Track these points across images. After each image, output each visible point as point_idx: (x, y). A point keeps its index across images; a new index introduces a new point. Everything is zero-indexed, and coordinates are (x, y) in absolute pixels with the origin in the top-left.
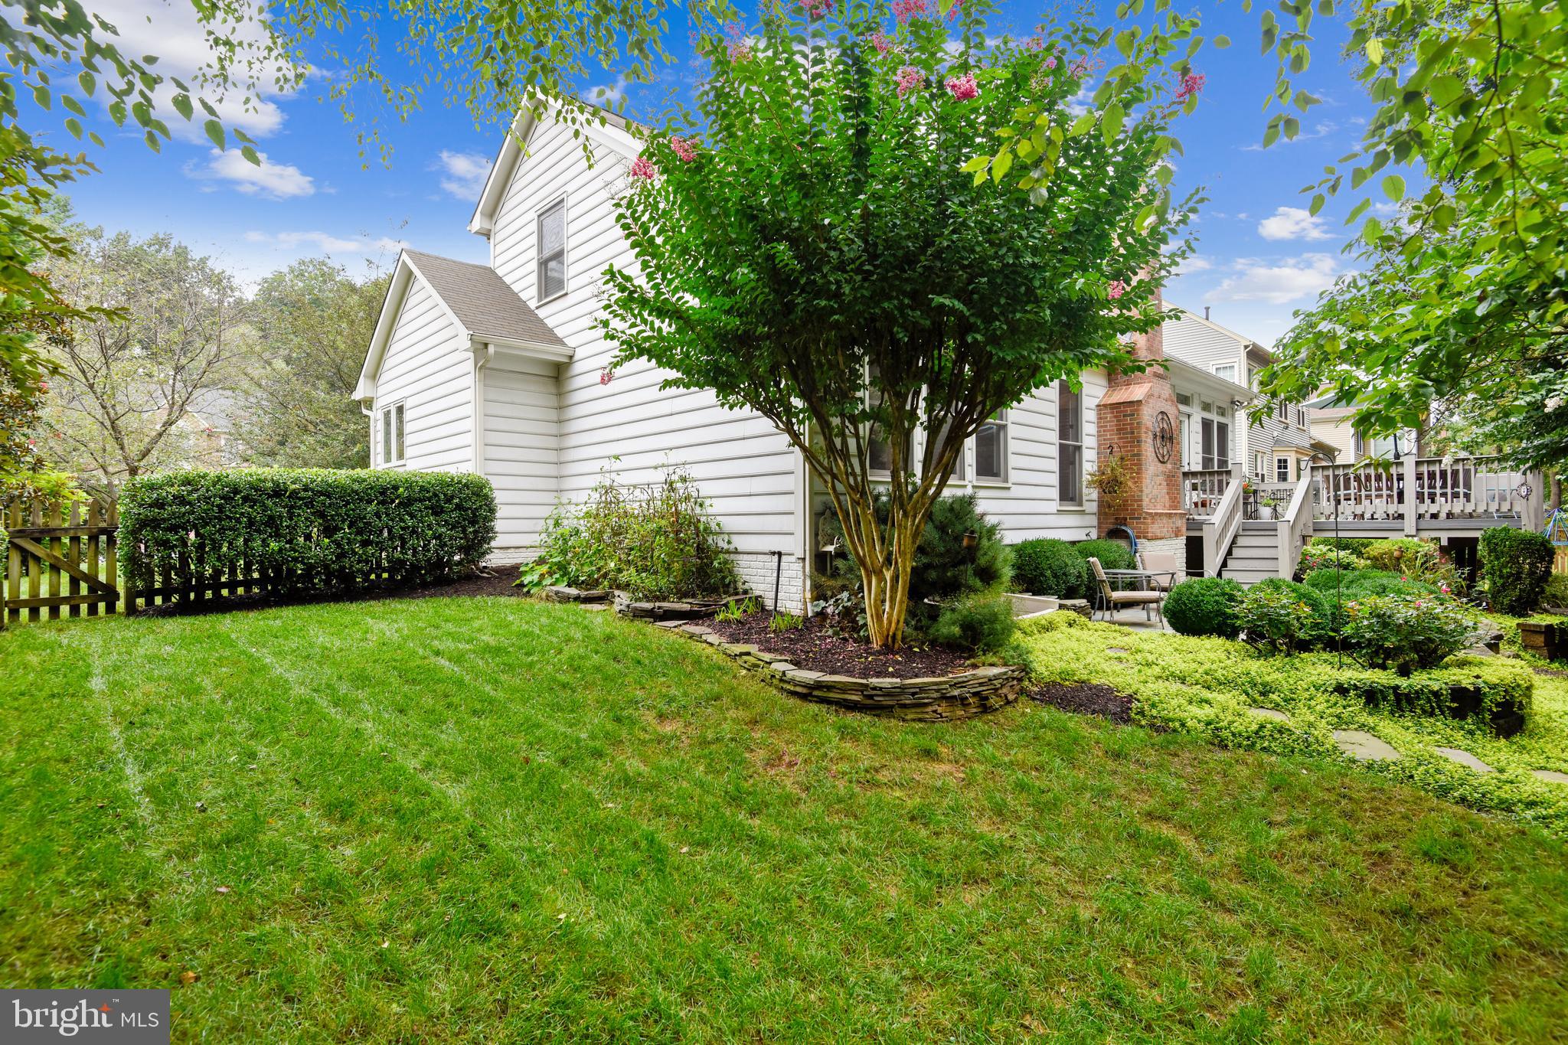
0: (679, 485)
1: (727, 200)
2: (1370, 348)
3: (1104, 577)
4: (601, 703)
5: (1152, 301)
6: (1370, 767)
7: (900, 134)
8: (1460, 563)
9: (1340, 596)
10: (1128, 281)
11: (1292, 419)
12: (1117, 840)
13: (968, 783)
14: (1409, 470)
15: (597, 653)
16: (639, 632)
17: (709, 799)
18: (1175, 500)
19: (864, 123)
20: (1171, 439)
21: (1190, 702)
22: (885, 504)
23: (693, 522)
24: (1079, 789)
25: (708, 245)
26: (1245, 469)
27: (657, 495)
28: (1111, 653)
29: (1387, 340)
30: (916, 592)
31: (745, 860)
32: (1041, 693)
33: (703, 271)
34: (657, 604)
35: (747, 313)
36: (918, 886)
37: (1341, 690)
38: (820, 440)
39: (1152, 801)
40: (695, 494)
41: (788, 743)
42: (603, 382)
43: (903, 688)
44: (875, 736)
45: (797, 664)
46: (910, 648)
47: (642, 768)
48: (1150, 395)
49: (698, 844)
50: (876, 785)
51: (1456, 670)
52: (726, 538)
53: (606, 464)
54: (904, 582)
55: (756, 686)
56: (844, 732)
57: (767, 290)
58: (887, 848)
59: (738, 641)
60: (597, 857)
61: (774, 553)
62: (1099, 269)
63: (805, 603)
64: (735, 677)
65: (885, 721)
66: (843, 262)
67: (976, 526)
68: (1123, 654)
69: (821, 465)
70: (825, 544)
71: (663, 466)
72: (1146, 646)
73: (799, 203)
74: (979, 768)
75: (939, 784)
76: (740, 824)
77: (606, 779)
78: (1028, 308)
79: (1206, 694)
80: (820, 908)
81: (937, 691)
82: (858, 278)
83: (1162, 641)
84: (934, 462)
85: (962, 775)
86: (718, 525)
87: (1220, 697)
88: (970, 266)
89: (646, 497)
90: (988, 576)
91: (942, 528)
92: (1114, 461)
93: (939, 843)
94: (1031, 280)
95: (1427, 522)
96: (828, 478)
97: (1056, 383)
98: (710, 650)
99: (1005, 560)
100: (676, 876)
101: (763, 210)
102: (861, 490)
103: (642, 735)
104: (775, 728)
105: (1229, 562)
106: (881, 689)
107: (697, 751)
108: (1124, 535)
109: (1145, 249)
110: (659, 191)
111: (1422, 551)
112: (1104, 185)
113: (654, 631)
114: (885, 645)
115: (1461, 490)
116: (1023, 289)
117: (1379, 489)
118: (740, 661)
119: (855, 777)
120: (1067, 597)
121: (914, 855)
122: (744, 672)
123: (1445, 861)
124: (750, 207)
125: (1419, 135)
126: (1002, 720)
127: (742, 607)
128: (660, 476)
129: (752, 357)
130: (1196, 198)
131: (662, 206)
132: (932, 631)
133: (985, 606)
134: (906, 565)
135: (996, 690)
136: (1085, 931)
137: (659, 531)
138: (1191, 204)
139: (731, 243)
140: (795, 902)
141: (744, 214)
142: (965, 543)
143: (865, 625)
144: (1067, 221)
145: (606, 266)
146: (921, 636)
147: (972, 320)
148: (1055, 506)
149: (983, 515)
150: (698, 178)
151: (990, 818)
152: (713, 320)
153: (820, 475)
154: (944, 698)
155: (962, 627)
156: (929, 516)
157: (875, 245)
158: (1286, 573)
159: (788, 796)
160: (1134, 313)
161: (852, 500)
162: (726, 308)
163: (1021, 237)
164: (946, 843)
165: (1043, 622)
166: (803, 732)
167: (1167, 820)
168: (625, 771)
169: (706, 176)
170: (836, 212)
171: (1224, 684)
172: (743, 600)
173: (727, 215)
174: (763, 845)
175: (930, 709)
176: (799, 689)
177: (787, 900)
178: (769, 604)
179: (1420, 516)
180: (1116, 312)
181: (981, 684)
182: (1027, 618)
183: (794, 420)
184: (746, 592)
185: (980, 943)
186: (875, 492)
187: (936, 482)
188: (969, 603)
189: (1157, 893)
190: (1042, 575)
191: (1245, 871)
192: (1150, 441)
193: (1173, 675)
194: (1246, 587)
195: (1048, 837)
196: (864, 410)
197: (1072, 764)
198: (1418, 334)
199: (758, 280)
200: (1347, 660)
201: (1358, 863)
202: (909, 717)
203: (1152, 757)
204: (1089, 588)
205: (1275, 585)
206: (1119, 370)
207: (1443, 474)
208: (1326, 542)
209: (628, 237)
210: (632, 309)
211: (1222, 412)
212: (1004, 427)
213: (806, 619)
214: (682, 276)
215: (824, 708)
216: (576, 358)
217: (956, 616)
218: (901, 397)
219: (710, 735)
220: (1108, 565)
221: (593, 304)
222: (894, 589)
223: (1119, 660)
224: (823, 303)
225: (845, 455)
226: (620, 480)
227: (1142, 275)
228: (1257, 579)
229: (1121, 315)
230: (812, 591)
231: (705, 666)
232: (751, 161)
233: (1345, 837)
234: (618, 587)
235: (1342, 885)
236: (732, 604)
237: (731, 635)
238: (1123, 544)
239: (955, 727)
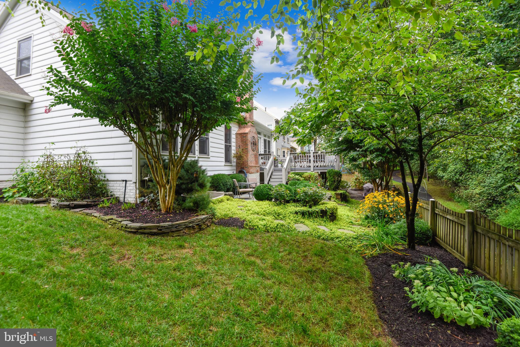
0: (83, 155)
1: (105, 49)
2: (300, 122)
3: (238, 185)
4: (42, 245)
5: (250, 104)
6: (303, 233)
7: (172, 38)
8: (323, 178)
9: (296, 188)
10: (243, 97)
11: (286, 140)
12: (239, 264)
13: (194, 255)
14: (312, 155)
15: (41, 224)
16: (63, 214)
17: (93, 277)
18: (257, 162)
19: (159, 32)
20: (256, 144)
21: (260, 220)
22: (167, 163)
23: (88, 169)
24: (228, 251)
25: (96, 64)
26: (275, 154)
27: (72, 158)
28: (239, 208)
29: (304, 120)
30: (178, 192)
31: (108, 297)
32: (218, 222)
33: (94, 73)
34: (71, 202)
35: (113, 91)
36: (175, 292)
37: (296, 213)
38: (143, 140)
39: (249, 251)
40: (89, 159)
41: (127, 250)
42: (46, 112)
43: (172, 225)
44: (162, 243)
45: (132, 221)
46: (176, 211)
47: (62, 269)
48: (250, 131)
49: (88, 295)
50: (162, 260)
51: (321, 206)
52: (103, 175)
53: (48, 146)
54: (174, 189)
55: (115, 231)
56: (150, 244)
57: (120, 84)
58: (165, 282)
59: (108, 215)
60: (39, 309)
61: (123, 181)
62: (234, 92)
63: (136, 199)
64: (106, 228)
65: (166, 238)
66: (151, 78)
67: (199, 170)
68: (242, 208)
69: (142, 148)
70: (145, 177)
71: (75, 147)
72: (248, 205)
73: (134, 55)
74: (198, 249)
75: (184, 256)
76: (106, 284)
77: (44, 276)
78: (213, 102)
79: (264, 217)
80: (139, 308)
81: (184, 225)
82: (156, 84)
83: (253, 203)
84: (184, 149)
85: (192, 252)
86: (100, 170)
87: (267, 218)
88: (195, 86)
89: (67, 159)
90: (202, 186)
91: (187, 171)
92: (240, 150)
93: (184, 276)
94: (214, 93)
95: (316, 168)
96: (145, 153)
97: (223, 126)
98: (95, 219)
99: (208, 181)
100: (77, 309)
101: (120, 55)
102: (158, 158)
103: (62, 256)
104: (122, 246)
105: (271, 180)
106: (164, 227)
107: (88, 259)
108: (243, 172)
109: (248, 88)
110: (75, 41)
111: (315, 175)
112: (236, 68)
113: (69, 213)
114: (167, 211)
115: (323, 160)
116: (212, 96)
117: (305, 159)
118: (108, 222)
119: (154, 259)
120: (227, 191)
121: (175, 282)
122: (110, 226)
123: (319, 255)
124: (115, 53)
125: (307, 67)
126: (206, 232)
127: (110, 202)
128: (74, 151)
129: (114, 108)
130: (261, 76)
131: (77, 46)
132: (183, 205)
133: (201, 196)
134: (174, 183)
135: (204, 222)
136: (229, 294)
137: (72, 173)
138: (259, 77)
139: (106, 65)
140: (129, 308)
141: (112, 55)
142: (195, 175)
143: (159, 205)
144: (225, 77)
145: (49, 66)
146: (180, 207)
147: (196, 103)
148: (223, 164)
149: (201, 166)
150: (93, 38)
151: (201, 264)
152: (98, 92)
153: (142, 152)
154: (187, 227)
155: (193, 203)
156: (183, 167)
157: (163, 74)
158: (284, 183)
159: (127, 270)
160: (245, 107)
161: (154, 161)
162: (103, 88)
163: (211, 79)
164: (186, 276)
165: (220, 200)
166: (134, 246)
167: (253, 255)
168: (54, 272)
169: (96, 38)
170: (148, 61)
171: (268, 214)
172: (110, 199)
173: (105, 54)
174: (116, 290)
175: (182, 231)
176: (133, 230)
177: (125, 308)
178: (122, 200)
179: (314, 166)
180: (239, 106)
181: (199, 221)
182: (214, 199)
183: (132, 132)
184: (112, 196)
185: (196, 307)
186: (164, 159)
187: (185, 155)
188: (196, 195)
189: (250, 278)
190: (220, 185)
191: (273, 267)
192: (250, 145)
193: (255, 213)
194: (274, 186)
195: (219, 267)
196: (159, 130)
197: (227, 243)
198: (310, 120)
199: (117, 79)
200: (298, 205)
201: (300, 259)
202: (174, 235)
203: (249, 237)
204: (233, 189)
205: (281, 185)
206: (242, 123)
207: (319, 155)
208: (293, 173)
209: (60, 56)
210: (60, 84)
211: (269, 137)
212: (208, 138)
213: (137, 204)
214: (85, 74)
215: (143, 236)
216: (34, 101)
217: (191, 200)
218: (173, 127)
219: (94, 252)
220: (239, 181)
221: (43, 81)
222: (170, 192)
223: (241, 209)
224: (143, 91)
225: (151, 145)
226: (54, 152)
227: (247, 96)
228: (277, 184)
229: (241, 107)
230: (139, 194)
231: (93, 225)
232: (115, 37)
233: (297, 253)
234: (53, 196)
235: (297, 266)
236: (105, 201)
237: (105, 212)
238: (243, 175)
239: (190, 237)
